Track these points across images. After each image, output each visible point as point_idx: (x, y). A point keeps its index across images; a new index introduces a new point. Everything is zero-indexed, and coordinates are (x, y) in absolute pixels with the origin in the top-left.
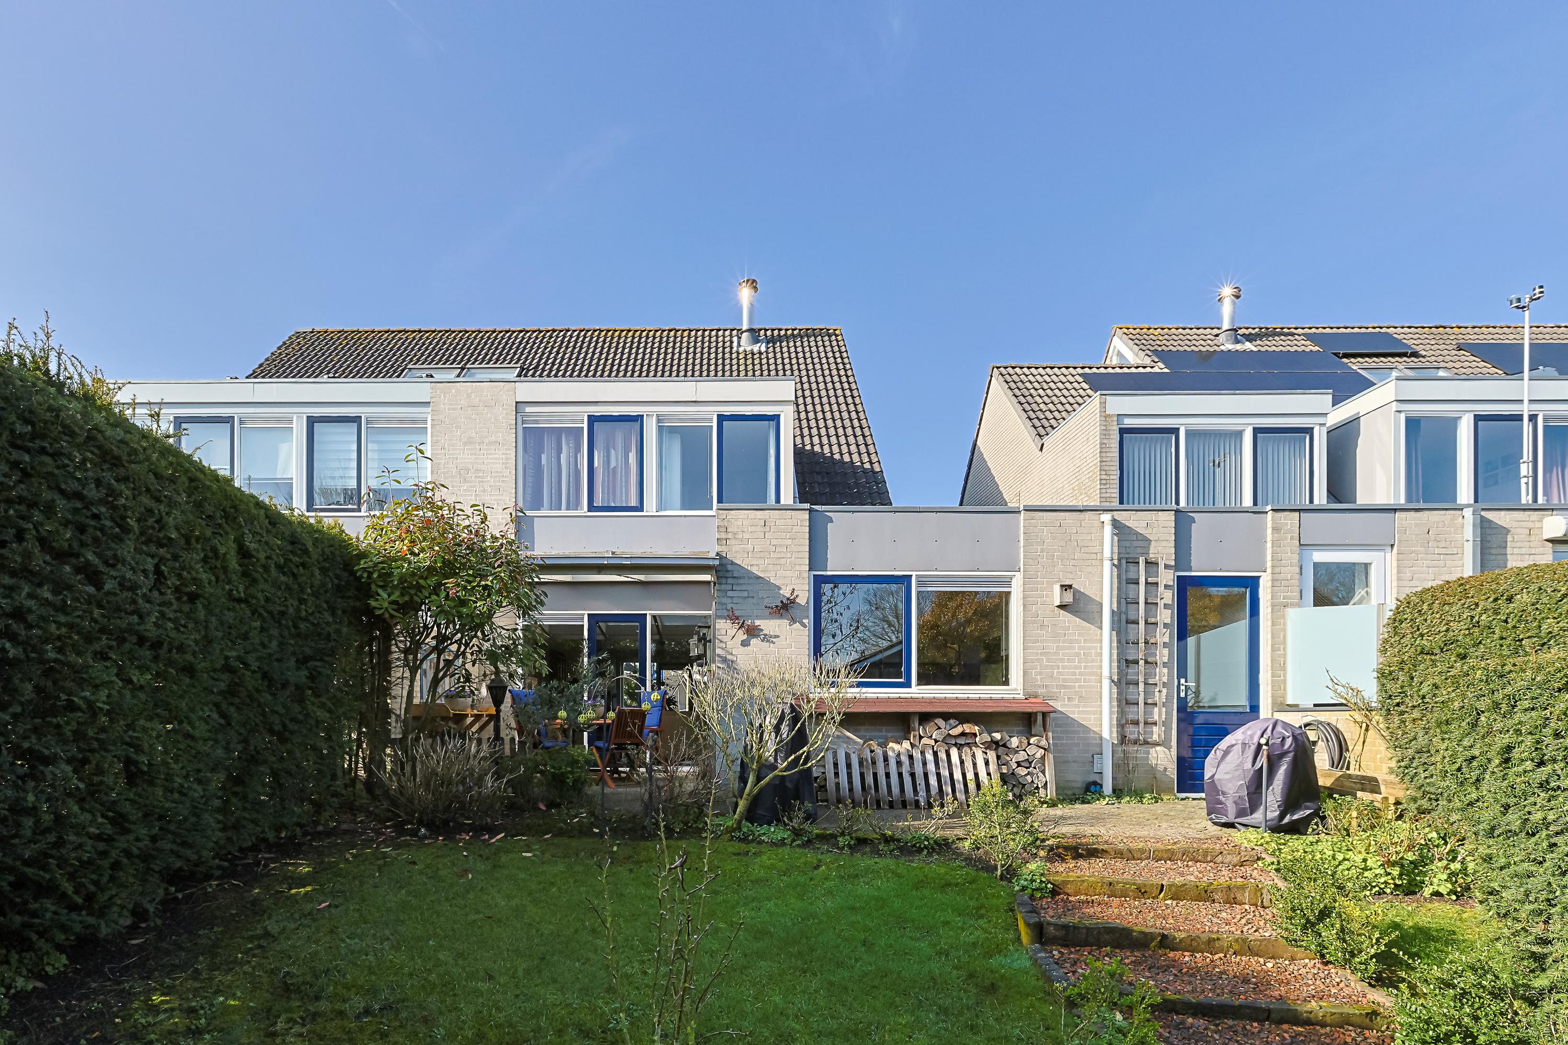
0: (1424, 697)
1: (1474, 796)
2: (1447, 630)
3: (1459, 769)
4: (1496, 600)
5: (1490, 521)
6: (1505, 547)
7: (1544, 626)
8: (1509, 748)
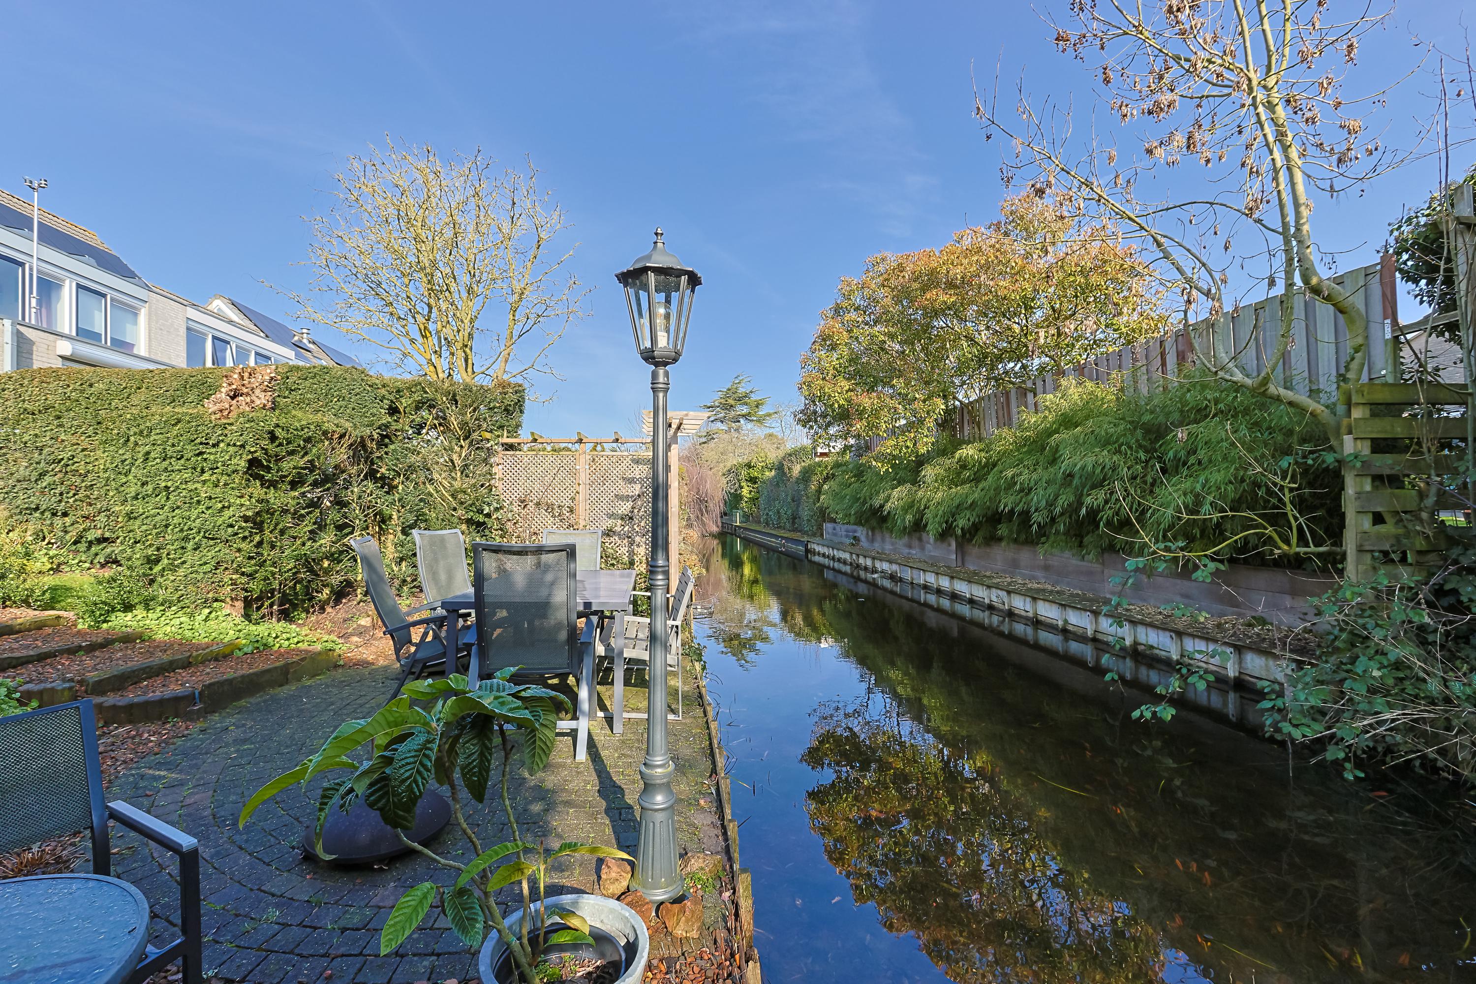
0: (26, 443)
1: (124, 480)
2: (46, 399)
3: (116, 466)
4: (82, 384)
5: (22, 333)
6: (32, 354)
7: (113, 404)
8: (148, 453)
